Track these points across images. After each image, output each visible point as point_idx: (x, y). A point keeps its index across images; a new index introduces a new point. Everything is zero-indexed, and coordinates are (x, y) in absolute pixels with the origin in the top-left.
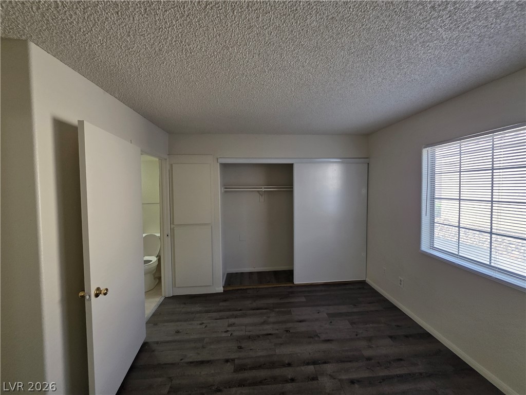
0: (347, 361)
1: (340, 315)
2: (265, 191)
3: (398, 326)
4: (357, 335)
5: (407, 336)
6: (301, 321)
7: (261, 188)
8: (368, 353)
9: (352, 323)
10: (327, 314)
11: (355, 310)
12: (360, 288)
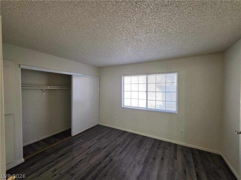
0: (115, 149)
1: (100, 138)
2: (50, 89)
3: (118, 133)
4: (111, 141)
5: (122, 134)
6: (89, 148)
7: (48, 87)
8: (118, 144)
9: (107, 138)
10: (97, 140)
11: (104, 134)
12: (99, 127)
